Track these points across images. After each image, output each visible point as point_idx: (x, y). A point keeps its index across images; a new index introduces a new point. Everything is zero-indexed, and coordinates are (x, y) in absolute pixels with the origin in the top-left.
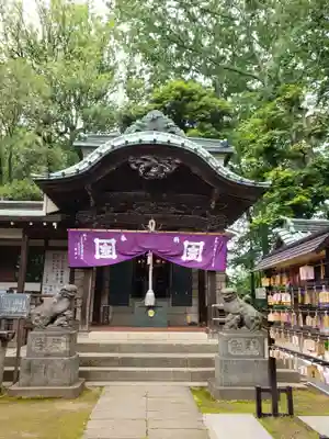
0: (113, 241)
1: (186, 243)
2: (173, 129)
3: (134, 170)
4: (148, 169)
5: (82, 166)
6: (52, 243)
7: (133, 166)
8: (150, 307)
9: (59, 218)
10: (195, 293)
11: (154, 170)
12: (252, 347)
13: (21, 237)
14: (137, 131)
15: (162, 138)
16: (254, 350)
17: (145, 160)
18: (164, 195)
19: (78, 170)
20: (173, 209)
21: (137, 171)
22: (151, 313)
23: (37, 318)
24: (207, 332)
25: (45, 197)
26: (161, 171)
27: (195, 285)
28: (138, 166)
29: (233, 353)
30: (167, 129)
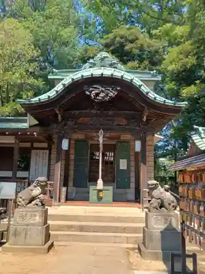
2: (115, 66)
3: (88, 95)
4: (97, 95)
5: (52, 94)
6: (36, 145)
7: (88, 93)
8: (100, 191)
9: (38, 129)
10: (133, 179)
11: (102, 95)
13: (14, 142)
14: (90, 67)
15: (108, 72)
17: (95, 88)
18: (110, 113)
19: (49, 97)
21: (90, 96)
22: (101, 194)
23: (21, 200)
24: (139, 208)
25: (28, 115)
26: (107, 95)
27: (133, 174)
28: (90, 92)
29: (155, 227)
30: (111, 65)
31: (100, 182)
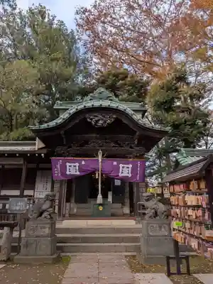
0: (77, 164)
1: (121, 165)
2: (111, 98)
4: (97, 121)
5: (59, 121)
6: (41, 166)
7: (88, 120)
8: (100, 205)
9: (45, 151)
10: (127, 195)
11: (101, 122)
12: (163, 229)
13: (22, 162)
14: (91, 100)
15: (106, 103)
16: (164, 232)
17: (95, 116)
18: (107, 136)
19: (57, 123)
20: (113, 144)
21: (90, 123)
22: (101, 208)
24: (135, 220)
25: (37, 139)
26: (105, 122)
27: (127, 189)
28: (91, 119)
29: (151, 234)
30: (108, 98)
31: (100, 196)
